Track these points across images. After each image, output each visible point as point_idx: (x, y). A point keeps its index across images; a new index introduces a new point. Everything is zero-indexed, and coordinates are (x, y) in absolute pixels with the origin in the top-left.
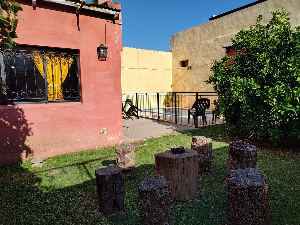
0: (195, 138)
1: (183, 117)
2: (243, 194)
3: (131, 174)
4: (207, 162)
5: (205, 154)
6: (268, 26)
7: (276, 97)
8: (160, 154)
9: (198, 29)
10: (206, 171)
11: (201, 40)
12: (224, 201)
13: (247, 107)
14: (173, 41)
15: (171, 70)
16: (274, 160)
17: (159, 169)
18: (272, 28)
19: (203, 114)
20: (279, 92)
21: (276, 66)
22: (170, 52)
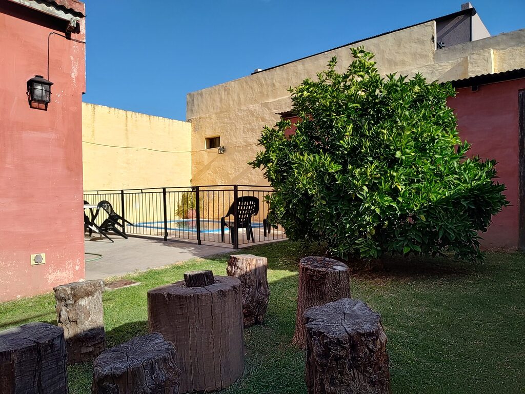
0: (235, 258)
1: (213, 233)
2: (340, 355)
3: (94, 345)
4: (259, 304)
5: (255, 288)
6: (346, 77)
7: (367, 183)
8: (160, 289)
9: (234, 85)
10: (257, 322)
11: (239, 104)
12: (297, 378)
13: (321, 203)
14: (193, 103)
15: (190, 153)
16: (371, 293)
17: (157, 324)
18: (351, 80)
19: (247, 224)
20: (370, 175)
21: (363, 135)
22: (188, 121)
